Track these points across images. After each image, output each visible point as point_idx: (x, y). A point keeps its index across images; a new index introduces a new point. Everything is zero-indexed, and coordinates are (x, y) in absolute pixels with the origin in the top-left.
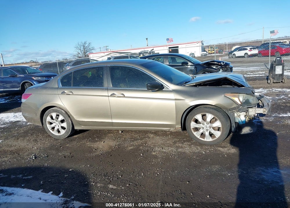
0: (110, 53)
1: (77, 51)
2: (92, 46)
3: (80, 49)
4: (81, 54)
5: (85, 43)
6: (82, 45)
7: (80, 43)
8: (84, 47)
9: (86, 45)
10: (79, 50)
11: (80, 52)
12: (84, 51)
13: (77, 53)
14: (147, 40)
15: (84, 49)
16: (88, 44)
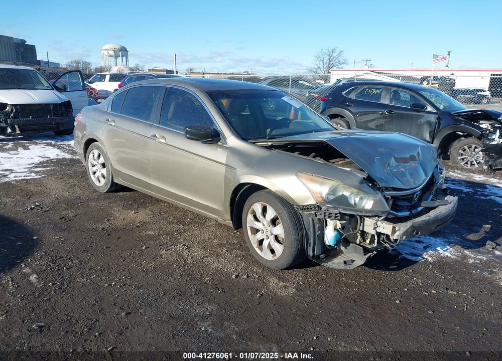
0: (366, 72)
1: (317, 63)
2: (344, 58)
3: (323, 61)
4: (322, 69)
5: (333, 51)
6: (328, 53)
7: (324, 51)
8: (330, 57)
9: (334, 55)
10: (321, 62)
11: (321, 66)
12: (329, 64)
13: (316, 67)
14: (449, 54)
15: (330, 61)
16: (339, 53)
